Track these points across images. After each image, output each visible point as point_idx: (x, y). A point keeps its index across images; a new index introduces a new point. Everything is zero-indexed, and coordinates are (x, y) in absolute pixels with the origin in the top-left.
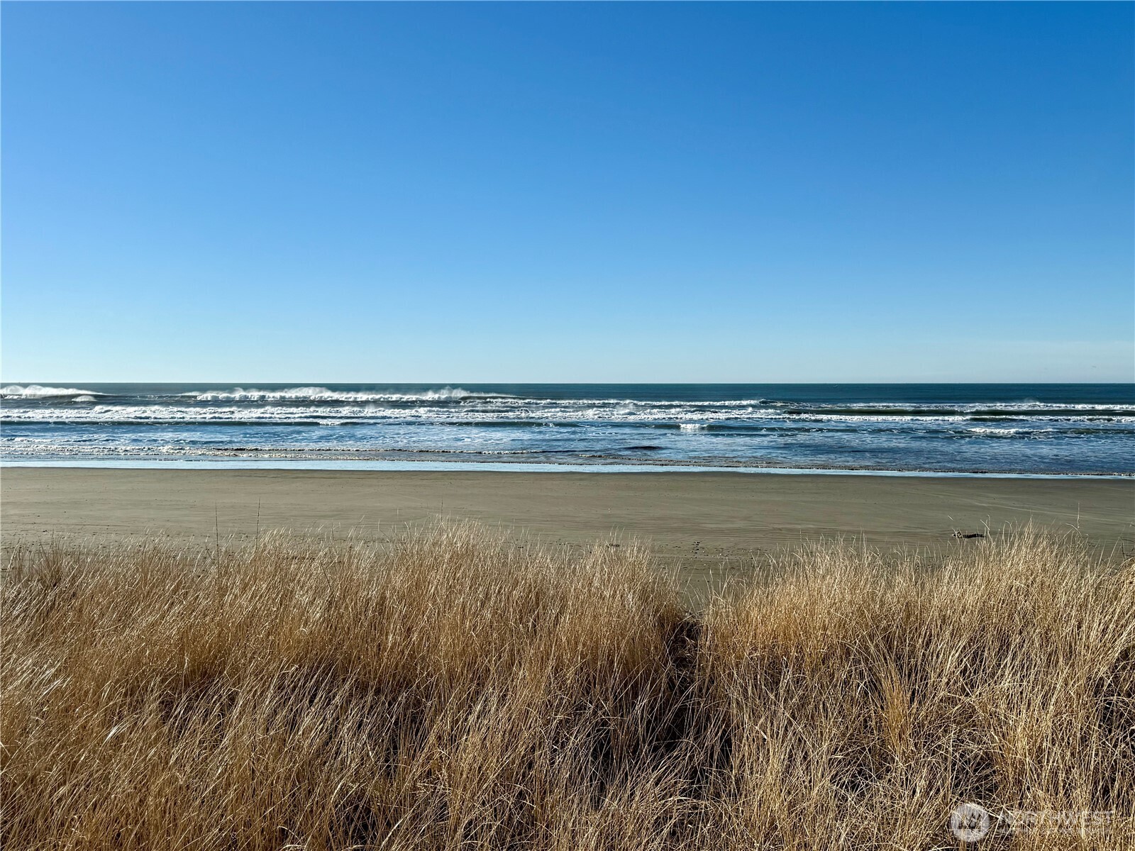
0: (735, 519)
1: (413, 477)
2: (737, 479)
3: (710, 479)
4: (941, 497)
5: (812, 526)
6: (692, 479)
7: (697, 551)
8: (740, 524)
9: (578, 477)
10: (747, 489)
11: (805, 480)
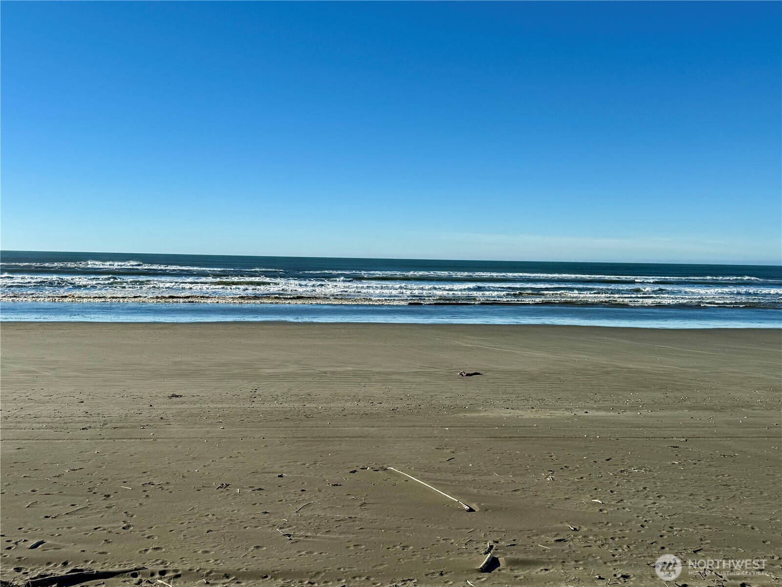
0: (288, 364)
1: (9, 328)
2: (288, 327)
3: (268, 327)
4: (438, 339)
5: (350, 369)
6: (254, 327)
7: (255, 400)
8: (291, 368)
9: (160, 326)
10: (296, 335)
11: (339, 327)
